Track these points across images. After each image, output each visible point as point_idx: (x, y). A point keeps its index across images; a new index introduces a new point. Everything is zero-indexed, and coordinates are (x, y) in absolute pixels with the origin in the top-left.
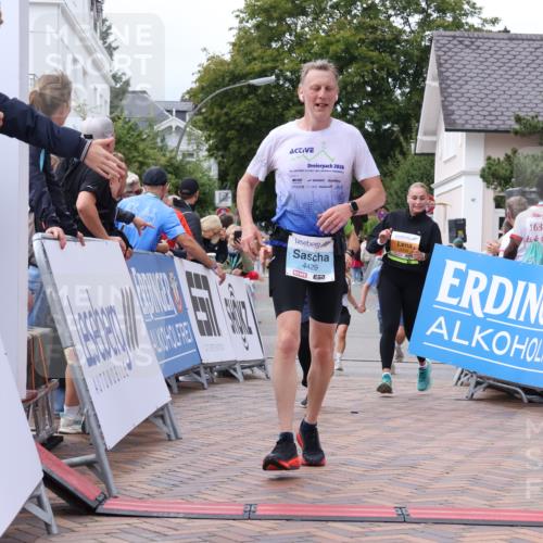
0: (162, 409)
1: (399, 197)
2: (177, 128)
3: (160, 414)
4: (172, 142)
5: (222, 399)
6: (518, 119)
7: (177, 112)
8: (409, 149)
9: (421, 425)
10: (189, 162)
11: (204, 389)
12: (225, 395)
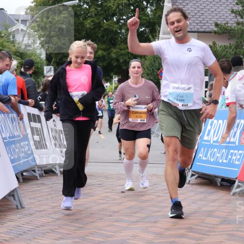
0: (13, 191)
1: (149, 70)
2: (22, 30)
3: (12, 194)
4: (19, 38)
5: (47, 185)
6: (217, 25)
7: (21, 21)
9: (160, 199)
10: (29, 50)
11: (38, 180)
12: (49, 183)
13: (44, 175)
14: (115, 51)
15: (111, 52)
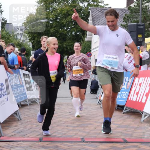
0: (16, 112)
2: (20, 33)
4: (19, 37)
5: (33, 109)
7: (20, 29)
8: (84, 40)
10: (24, 43)
11: (28, 106)
12: (34, 108)
13: (31, 104)
14: (65, 43)
15: (64, 44)
